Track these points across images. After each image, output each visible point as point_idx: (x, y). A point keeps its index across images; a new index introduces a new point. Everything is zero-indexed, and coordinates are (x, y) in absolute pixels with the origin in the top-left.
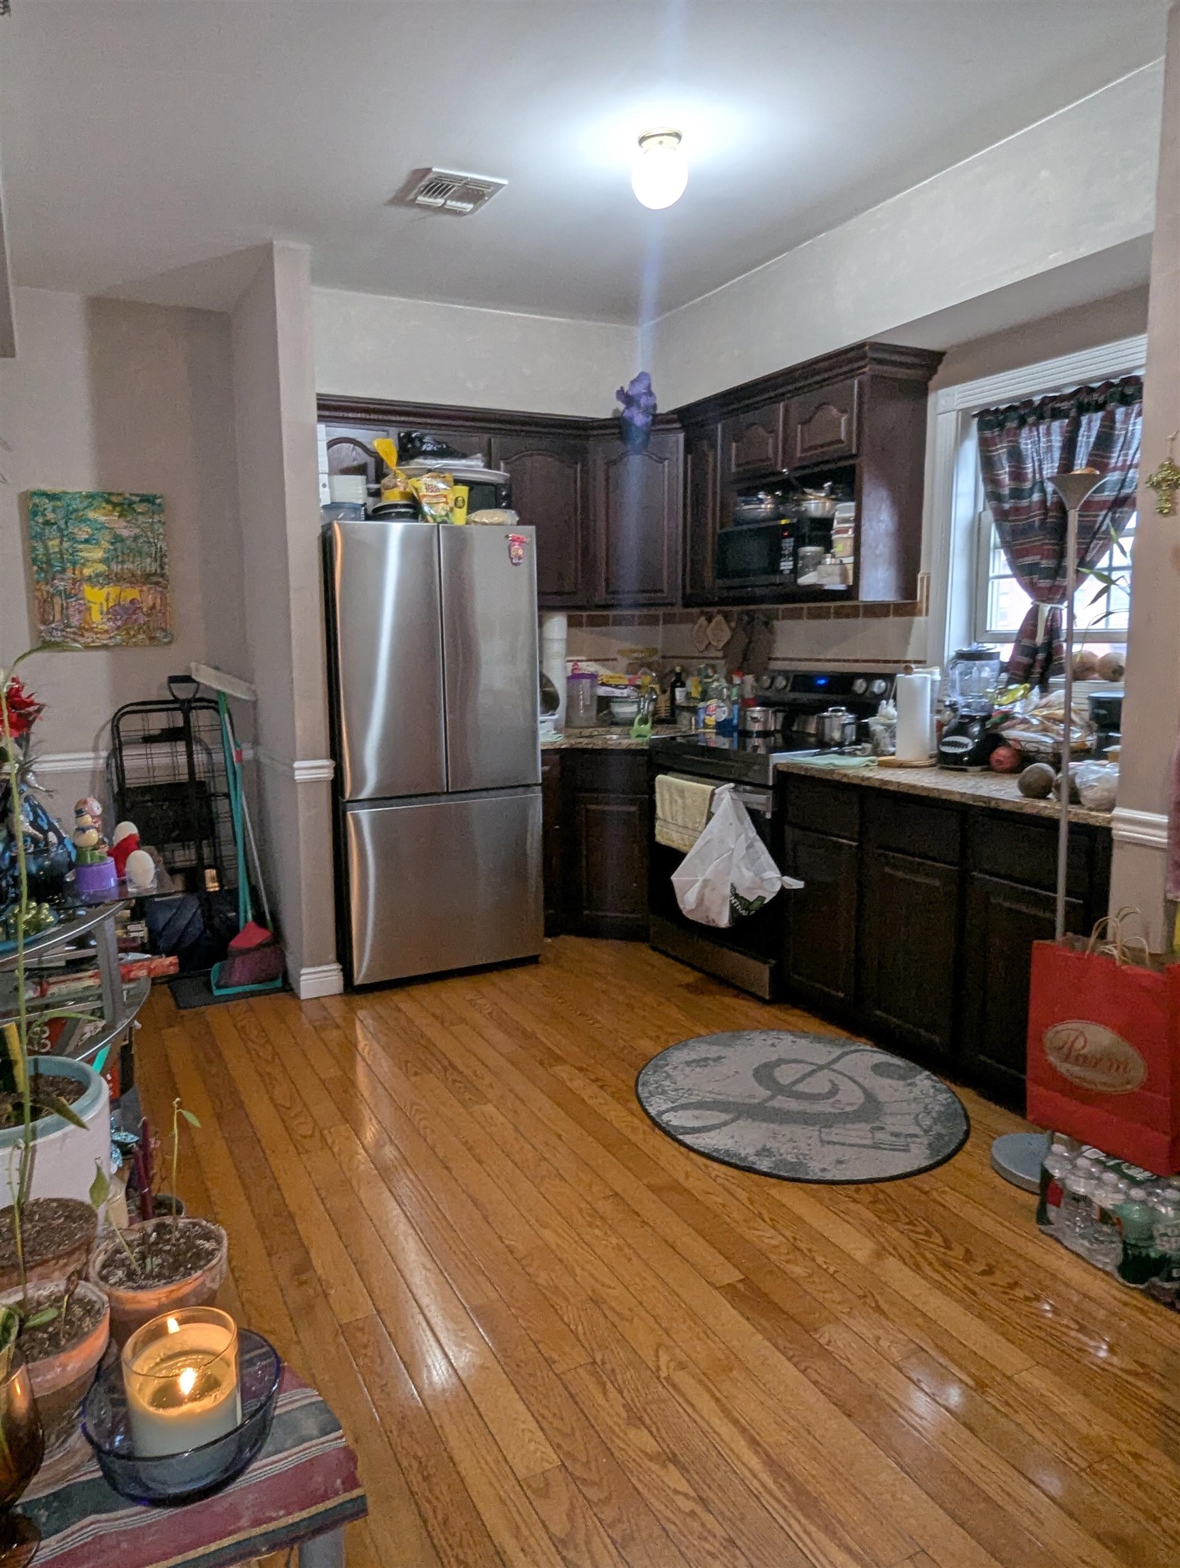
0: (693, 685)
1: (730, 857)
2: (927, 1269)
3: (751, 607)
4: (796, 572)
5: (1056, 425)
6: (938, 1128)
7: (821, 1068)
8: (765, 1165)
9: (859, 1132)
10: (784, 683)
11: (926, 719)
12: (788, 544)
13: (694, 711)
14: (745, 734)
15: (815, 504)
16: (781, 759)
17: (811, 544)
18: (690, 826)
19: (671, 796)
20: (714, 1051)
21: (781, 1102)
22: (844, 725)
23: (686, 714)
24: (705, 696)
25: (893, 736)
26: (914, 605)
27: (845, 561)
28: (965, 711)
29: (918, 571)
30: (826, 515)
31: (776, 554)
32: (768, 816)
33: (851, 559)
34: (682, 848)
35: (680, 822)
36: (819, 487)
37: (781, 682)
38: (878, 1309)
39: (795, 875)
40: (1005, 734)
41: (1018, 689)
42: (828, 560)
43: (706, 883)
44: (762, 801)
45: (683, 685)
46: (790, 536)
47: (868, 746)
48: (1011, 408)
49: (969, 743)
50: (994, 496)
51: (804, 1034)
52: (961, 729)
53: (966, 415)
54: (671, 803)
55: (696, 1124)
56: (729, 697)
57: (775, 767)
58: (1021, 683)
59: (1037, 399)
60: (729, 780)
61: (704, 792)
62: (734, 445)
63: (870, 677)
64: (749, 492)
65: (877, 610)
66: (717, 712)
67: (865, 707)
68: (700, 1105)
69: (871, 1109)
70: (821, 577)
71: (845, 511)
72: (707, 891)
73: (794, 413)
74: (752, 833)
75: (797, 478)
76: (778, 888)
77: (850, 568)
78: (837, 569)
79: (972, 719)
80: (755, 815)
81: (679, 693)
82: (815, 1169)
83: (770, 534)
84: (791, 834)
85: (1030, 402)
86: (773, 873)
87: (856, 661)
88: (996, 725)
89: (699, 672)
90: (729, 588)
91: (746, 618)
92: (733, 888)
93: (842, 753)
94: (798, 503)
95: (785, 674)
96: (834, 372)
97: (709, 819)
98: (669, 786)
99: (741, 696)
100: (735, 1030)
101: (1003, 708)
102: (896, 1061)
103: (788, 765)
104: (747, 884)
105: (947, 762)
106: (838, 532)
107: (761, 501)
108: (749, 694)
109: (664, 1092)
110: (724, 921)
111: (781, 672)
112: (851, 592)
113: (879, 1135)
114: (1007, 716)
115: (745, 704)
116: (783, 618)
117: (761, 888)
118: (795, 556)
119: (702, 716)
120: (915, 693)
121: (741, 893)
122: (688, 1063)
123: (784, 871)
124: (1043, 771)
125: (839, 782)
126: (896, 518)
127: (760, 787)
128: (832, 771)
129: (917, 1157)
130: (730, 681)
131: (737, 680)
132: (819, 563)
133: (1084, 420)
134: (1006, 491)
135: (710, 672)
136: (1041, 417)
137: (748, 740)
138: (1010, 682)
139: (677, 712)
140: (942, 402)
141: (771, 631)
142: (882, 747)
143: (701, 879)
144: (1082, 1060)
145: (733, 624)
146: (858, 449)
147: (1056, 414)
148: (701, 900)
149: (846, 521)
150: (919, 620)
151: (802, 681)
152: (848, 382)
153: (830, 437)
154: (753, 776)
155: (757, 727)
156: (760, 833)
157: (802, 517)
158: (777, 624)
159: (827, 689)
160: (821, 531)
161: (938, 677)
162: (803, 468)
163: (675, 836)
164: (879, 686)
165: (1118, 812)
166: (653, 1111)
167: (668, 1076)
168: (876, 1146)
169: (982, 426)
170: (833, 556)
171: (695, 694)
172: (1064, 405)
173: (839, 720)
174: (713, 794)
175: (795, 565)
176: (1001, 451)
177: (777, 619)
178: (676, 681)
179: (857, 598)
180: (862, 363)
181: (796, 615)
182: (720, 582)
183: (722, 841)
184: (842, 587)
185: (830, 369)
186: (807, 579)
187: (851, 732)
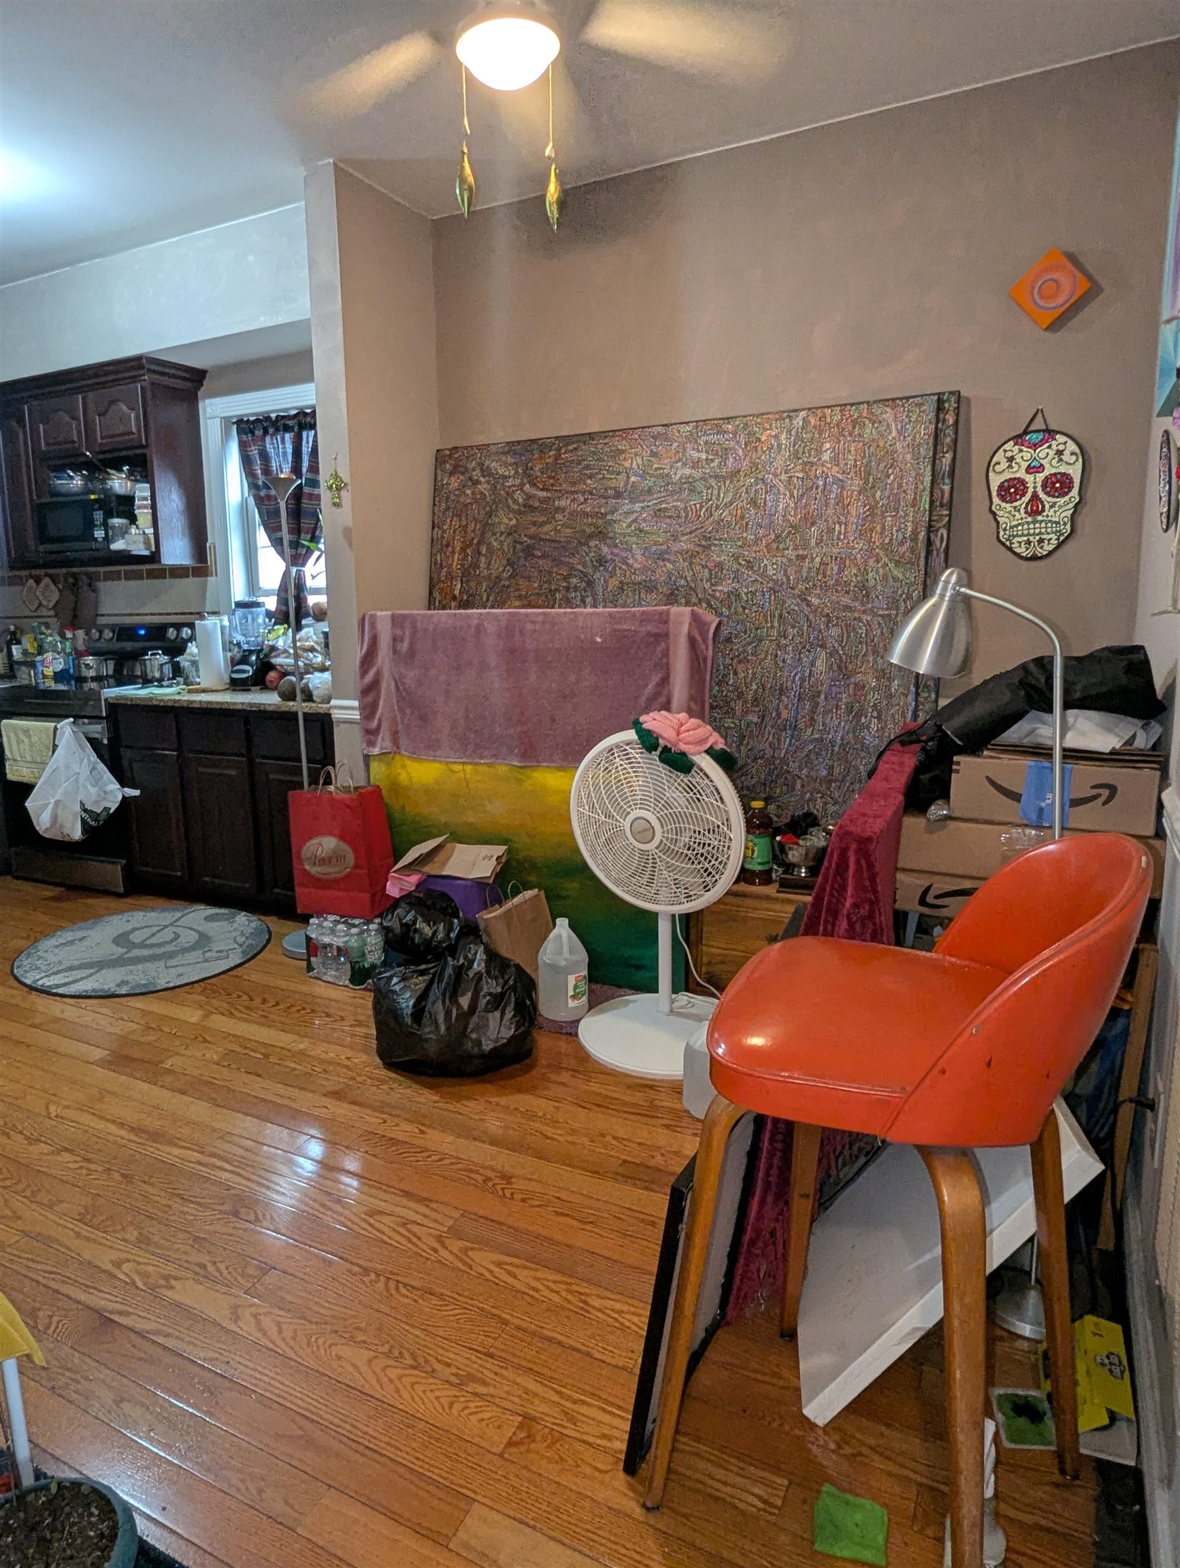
0: (28, 643)
1: (77, 780)
2: (236, 1013)
3: (75, 570)
4: (107, 539)
5: (288, 436)
6: (250, 941)
7: (166, 927)
8: (124, 991)
9: (196, 955)
10: (111, 635)
11: (220, 657)
12: (98, 516)
13: (32, 665)
14: (81, 680)
15: (119, 483)
16: (112, 693)
17: (118, 517)
18: (39, 760)
19: (17, 736)
20: (79, 934)
21: (136, 952)
22: (162, 665)
23: (24, 668)
24: (41, 651)
25: (197, 670)
26: (207, 567)
27: (147, 531)
28: (246, 647)
29: (207, 540)
30: (128, 493)
31: (90, 525)
32: (105, 742)
33: (151, 531)
34: (33, 780)
35: (29, 759)
36: (120, 470)
37: (108, 634)
38: (205, 1041)
39: (134, 787)
40: (273, 661)
41: (280, 629)
42: (133, 530)
43: (57, 802)
44: (98, 729)
45: (19, 642)
46: (100, 509)
47: (181, 680)
48: (257, 420)
49: (249, 670)
50: (253, 486)
51: (153, 909)
52: (244, 660)
53: (227, 421)
54: (18, 744)
55: (67, 980)
56: (63, 650)
57: (106, 700)
58: (281, 624)
59: (273, 416)
60: (67, 717)
61: (47, 729)
62: (41, 427)
63: (178, 627)
64: (60, 469)
65: (178, 572)
66: (53, 663)
67: (175, 649)
68: (71, 969)
69: (204, 940)
70: (127, 543)
71: (142, 491)
72: (59, 812)
73: (91, 406)
74: (94, 757)
75: (100, 461)
76: (120, 798)
77: (152, 537)
78: (141, 539)
79: (251, 652)
80: (95, 743)
81: (16, 650)
82: (162, 983)
83: (82, 506)
84: (126, 754)
85: (269, 418)
86: (114, 786)
87: (169, 614)
88: (266, 656)
89: (33, 629)
90: (51, 553)
91: (71, 580)
92: (82, 804)
93: (162, 686)
94: (103, 481)
95: (112, 628)
96: (120, 376)
97: (54, 751)
98: (15, 728)
99: (75, 649)
100: (95, 916)
101: (271, 643)
102: (223, 911)
103: (116, 698)
104: (93, 798)
105: (237, 685)
106: (139, 508)
107: (72, 478)
108: (81, 646)
109: (37, 968)
110: (77, 834)
111: (106, 626)
112: (155, 557)
113: (208, 954)
114: (273, 648)
115: (79, 654)
116: (105, 580)
117: (105, 799)
118: (105, 525)
119: (40, 668)
120: (208, 634)
121: (88, 807)
122: (57, 947)
123: (123, 784)
124: (291, 681)
125: (157, 706)
126: (184, 500)
127: (96, 718)
128: (151, 699)
129: (235, 959)
130: (63, 636)
131: (69, 635)
132: (126, 532)
133: (304, 434)
134: (260, 483)
135: (43, 628)
136: (277, 430)
137: (84, 685)
138: (275, 624)
139: (16, 667)
140: (209, 410)
141: (95, 591)
142: (191, 679)
143: (52, 801)
144: (324, 861)
145: (60, 586)
146: (146, 440)
147: (287, 429)
148: (54, 819)
149: (145, 499)
150: (211, 580)
151: (126, 633)
152: (132, 386)
153: (121, 429)
154: (88, 711)
155: (92, 673)
156: (100, 756)
157: (108, 493)
158: (102, 586)
159: (147, 638)
160: (125, 506)
161: (226, 623)
162: (104, 452)
163: (25, 771)
164: (186, 632)
165: (333, 702)
166: (28, 982)
167: (40, 958)
168: (206, 961)
169: (240, 432)
170: (137, 527)
171: (31, 650)
172: (291, 423)
173: (157, 661)
174: (56, 729)
175: (107, 534)
176: (254, 451)
177: (99, 580)
178: (11, 640)
179: (159, 561)
180: (141, 372)
181: (116, 576)
182: (41, 548)
183: (67, 767)
184: (146, 553)
185: (117, 372)
186: (118, 545)
187: (168, 669)
